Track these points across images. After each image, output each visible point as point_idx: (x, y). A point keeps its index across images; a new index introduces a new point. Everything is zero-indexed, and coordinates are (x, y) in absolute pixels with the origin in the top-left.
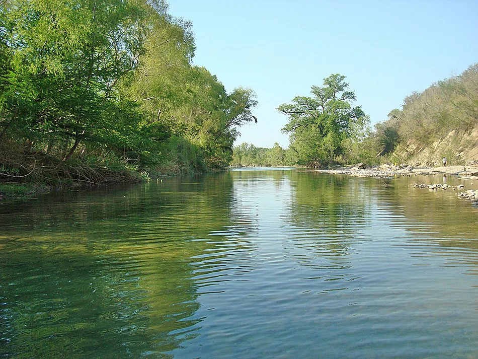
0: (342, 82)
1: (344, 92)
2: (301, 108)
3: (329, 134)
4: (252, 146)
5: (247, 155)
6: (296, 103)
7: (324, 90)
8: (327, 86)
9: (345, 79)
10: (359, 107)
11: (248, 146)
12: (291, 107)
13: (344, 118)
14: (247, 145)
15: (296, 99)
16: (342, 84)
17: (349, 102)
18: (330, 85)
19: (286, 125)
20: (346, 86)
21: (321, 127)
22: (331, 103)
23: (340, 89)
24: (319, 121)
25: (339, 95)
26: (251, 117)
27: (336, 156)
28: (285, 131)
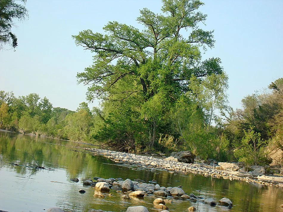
0: (196, 11)
1: (195, 29)
2: (117, 44)
3: (155, 97)
4: (46, 102)
5: (32, 114)
6: (110, 33)
7: (161, 19)
8: (168, 14)
9: (201, 6)
10: (215, 60)
11: (39, 101)
12: (99, 38)
13: (187, 74)
14: (37, 97)
15: (112, 27)
16: (194, 15)
17: (201, 49)
18: (173, 12)
19: (88, 69)
20: (201, 20)
21: (145, 83)
22: (169, 44)
23: (190, 22)
24: (142, 71)
25: (185, 33)
26: (7, 34)
27: (163, 137)
28: (83, 78)
